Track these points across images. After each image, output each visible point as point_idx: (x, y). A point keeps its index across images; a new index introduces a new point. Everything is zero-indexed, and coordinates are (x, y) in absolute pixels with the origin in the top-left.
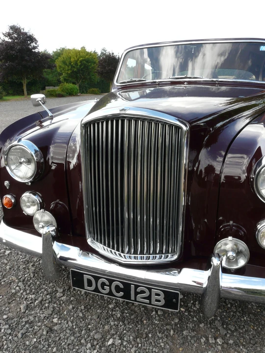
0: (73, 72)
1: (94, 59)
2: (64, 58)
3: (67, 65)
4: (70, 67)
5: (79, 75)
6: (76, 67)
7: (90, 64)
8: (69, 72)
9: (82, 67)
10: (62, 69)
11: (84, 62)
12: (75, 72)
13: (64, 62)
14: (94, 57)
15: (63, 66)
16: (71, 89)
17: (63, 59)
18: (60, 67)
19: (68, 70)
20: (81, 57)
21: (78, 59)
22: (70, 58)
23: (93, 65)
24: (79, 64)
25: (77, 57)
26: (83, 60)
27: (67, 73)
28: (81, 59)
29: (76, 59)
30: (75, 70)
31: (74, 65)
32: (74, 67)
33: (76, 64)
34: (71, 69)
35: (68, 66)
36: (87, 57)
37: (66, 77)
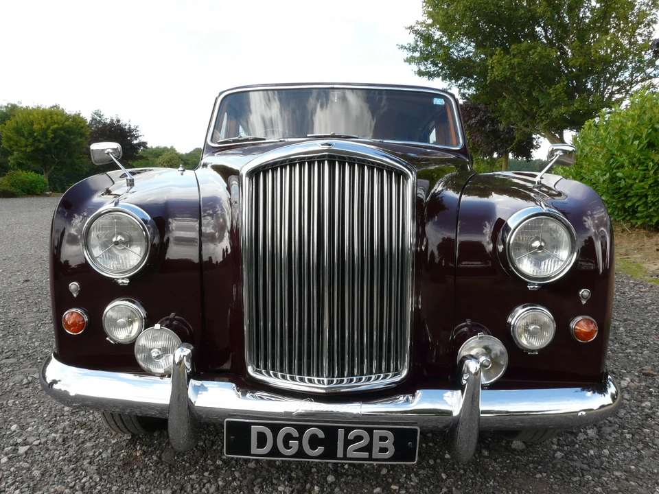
0: (37, 150)
1: (82, 127)
2: (17, 122)
3: (23, 136)
4: (31, 140)
5: (49, 156)
6: (43, 140)
7: (72, 137)
8: (28, 150)
9: (57, 141)
10: (12, 143)
11: (62, 132)
12: (41, 149)
13: (18, 131)
14: (82, 125)
15: (15, 138)
16: (33, 182)
17: (14, 124)
18: (9, 139)
19: (26, 146)
20: (55, 123)
21: (48, 127)
22: (32, 124)
23: (79, 140)
24: (51, 136)
25: (45, 122)
26: (58, 129)
27: (25, 152)
28: (56, 126)
29: (44, 126)
30: (42, 146)
31: (39, 137)
32: (39, 141)
33: (44, 135)
34: (32, 145)
35: (27, 139)
36: (66, 123)
37: (22, 159)
